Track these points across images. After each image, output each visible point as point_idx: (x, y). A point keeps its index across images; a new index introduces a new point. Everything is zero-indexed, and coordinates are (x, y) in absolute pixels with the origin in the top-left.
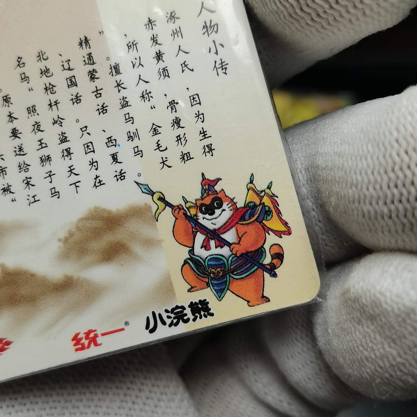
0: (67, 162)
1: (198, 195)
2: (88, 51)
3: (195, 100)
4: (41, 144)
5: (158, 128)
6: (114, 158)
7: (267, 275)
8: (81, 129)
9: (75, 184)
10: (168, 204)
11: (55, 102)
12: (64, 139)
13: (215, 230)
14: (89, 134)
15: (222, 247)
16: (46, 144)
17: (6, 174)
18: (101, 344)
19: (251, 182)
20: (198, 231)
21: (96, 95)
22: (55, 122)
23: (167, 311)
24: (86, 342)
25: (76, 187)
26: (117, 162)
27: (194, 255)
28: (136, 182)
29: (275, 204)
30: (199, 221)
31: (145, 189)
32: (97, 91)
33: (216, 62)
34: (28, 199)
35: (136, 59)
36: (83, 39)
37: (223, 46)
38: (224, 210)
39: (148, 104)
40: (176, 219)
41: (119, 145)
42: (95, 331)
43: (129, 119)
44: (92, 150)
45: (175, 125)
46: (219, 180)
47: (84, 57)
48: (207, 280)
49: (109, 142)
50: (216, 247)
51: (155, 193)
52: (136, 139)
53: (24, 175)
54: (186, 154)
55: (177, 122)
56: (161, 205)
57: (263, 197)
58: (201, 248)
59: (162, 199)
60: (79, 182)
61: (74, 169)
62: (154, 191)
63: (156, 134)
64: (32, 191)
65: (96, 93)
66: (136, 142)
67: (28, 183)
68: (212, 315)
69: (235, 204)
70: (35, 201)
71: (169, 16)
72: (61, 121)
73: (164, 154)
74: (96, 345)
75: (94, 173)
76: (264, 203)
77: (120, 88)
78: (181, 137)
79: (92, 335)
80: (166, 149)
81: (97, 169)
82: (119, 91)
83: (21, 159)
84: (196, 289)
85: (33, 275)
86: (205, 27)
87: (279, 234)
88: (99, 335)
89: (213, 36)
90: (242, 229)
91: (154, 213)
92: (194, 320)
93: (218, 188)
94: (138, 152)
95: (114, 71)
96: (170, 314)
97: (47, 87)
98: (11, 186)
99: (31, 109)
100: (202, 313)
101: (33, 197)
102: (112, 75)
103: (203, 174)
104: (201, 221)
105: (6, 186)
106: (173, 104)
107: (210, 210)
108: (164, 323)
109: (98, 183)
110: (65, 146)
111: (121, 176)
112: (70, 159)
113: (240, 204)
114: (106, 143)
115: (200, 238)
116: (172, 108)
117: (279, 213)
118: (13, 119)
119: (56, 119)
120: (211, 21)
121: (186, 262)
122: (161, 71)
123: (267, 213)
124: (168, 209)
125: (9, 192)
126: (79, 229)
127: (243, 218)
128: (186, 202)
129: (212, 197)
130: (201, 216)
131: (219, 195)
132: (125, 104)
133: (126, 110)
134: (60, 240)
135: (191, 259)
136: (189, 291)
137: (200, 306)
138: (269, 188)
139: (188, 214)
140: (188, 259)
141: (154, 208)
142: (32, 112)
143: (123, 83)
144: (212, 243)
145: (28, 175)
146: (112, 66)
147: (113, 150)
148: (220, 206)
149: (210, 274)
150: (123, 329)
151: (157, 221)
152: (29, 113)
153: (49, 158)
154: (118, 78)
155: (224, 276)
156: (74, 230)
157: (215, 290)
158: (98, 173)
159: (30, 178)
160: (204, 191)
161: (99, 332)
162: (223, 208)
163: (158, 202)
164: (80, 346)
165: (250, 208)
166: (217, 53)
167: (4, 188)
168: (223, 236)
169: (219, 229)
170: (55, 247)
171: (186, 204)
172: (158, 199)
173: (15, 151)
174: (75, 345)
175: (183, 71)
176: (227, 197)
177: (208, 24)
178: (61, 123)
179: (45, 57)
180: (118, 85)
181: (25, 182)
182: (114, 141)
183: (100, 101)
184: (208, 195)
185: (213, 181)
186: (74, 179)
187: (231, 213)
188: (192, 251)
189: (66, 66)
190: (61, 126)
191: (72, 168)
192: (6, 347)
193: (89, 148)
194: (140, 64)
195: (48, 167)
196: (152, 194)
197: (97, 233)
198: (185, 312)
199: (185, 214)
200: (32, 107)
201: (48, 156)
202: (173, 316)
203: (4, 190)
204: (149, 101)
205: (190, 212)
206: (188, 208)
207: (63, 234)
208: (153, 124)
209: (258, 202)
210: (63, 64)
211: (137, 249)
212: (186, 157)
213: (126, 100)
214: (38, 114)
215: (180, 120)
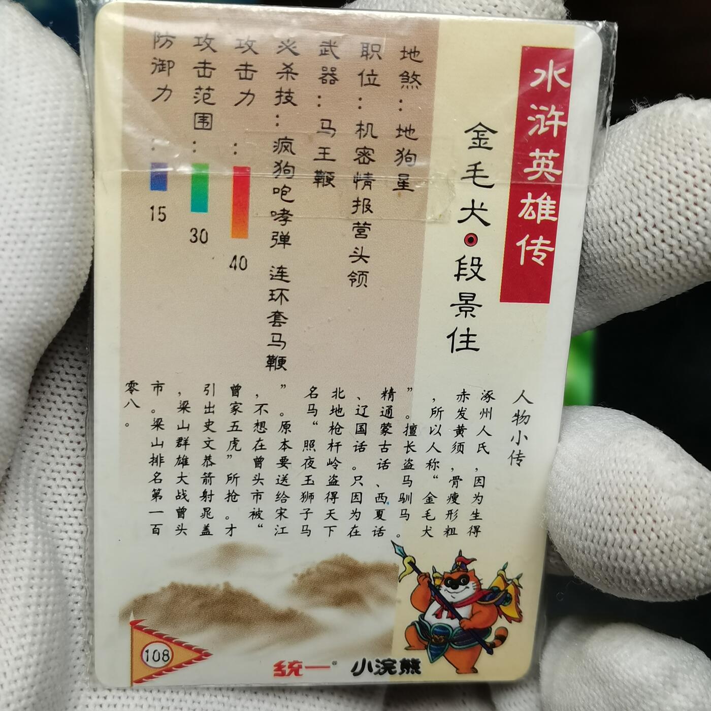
0: (330, 505)
1: (449, 569)
2: (390, 403)
3: (480, 481)
4: (308, 480)
5: (433, 497)
6: (379, 514)
7: (484, 651)
8: (355, 477)
9: (330, 527)
10: (416, 569)
11: (338, 443)
12: (334, 482)
13: (452, 603)
14: (362, 485)
15: (452, 619)
16: (313, 481)
17: (260, 499)
18: (301, 675)
19: (504, 570)
20: (436, 600)
21: (382, 449)
22: (330, 463)
23: (378, 661)
24: (287, 671)
25: (330, 530)
26: (380, 518)
27: (424, 619)
28: (392, 542)
29: (518, 593)
30: (441, 591)
31: (399, 550)
32: (385, 445)
33: (514, 451)
34: (276, 529)
35: (436, 426)
36: (389, 389)
37: (526, 438)
38: (468, 588)
39: (432, 472)
40: (419, 584)
41: (388, 503)
42: (301, 662)
43: (408, 481)
44: (359, 500)
45: (451, 499)
46: (474, 560)
47: (383, 408)
48: (426, 643)
49: (379, 497)
50: (447, 618)
51: (407, 556)
52: (408, 502)
53: (279, 505)
54: (452, 529)
55: (454, 497)
56: (409, 568)
57: (509, 584)
58: (433, 615)
59: (412, 564)
60: (335, 526)
61: (334, 513)
62: (407, 555)
63: (429, 503)
64: (283, 522)
65: (383, 447)
66: (406, 505)
67: (281, 514)
68: (419, 673)
69: (481, 584)
70: (283, 533)
71: (485, 393)
72: (337, 463)
73: (430, 524)
74: (297, 674)
75: (353, 522)
76: (507, 590)
77: (409, 449)
78: (453, 512)
79: (296, 666)
80: (434, 519)
81: (357, 520)
82: (407, 452)
83: (281, 489)
84: (413, 648)
85: (256, 601)
86: (517, 415)
87: (510, 619)
88: (303, 667)
89: (521, 426)
90: (478, 607)
91: (399, 574)
92: (401, 674)
93: (469, 567)
94: (405, 515)
95: (409, 430)
96: (379, 664)
97: (333, 426)
98: (262, 511)
99: (309, 442)
100: (411, 669)
101: (283, 528)
102: (406, 435)
103: (460, 551)
104: (442, 592)
105: (256, 510)
106: (456, 479)
107: (454, 584)
108: (370, 670)
109: (354, 532)
110: (333, 489)
111: (380, 532)
112: (334, 503)
113: (485, 586)
114: (376, 498)
115: (435, 606)
116: (454, 484)
117: (518, 601)
118: (286, 447)
119: (332, 460)
120: (525, 411)
121: (413, 624)
122: (457, 445)
123: (507, 599)
124: (415, 574)
125: (257, 517)
126: (318, 569)
127: (483, 599)
128: (435, 571)
129: (462, 573)
130: (444, 587)
131: (468, 574)
132: (409, 466)
133: (408, 472)
134: (296, 575)
135: (420, 623)
136: (406, 649)
137: (411, 663)
138: (518, 578)
139: (433, 583)
140: (417, 622)
141: (402, 569)
142: (309, 446)
143: (414, 446)
144: (445, 613)
145: (284, 506)
146: (409, 426)
147: (380, 506)
148: (465, 583)
149: (432, 638)
150: (329, 667)
151: (400, 581)
152: (305, 446)
153: (311, 496)
154: (411, 439)
155: (445, 644)
156: (313, 570)
157: (431, 653)
158: (357, 523)
159: (285, 510)
160: (456, 566)
161: (303, 665)
162: (468, 585)
163: (407, 565)
164: (280, 672)
165: (493, 592)
166: (518, 444)
167: (254, 512)
168: (457, 610)
169: (456, 603)
170: (289, 580)
171: (434, 573)
172: (408, 563)
173: (278, 479)
174: (275, 670)
175: (479, 451)
176: (476, 577)
177: (521, 414)
178: (337, 465)
179: (342, 395)
180: (409, 446)
181: (279, 512)
182: (385, 498)
183: (384, 456)
184: (459, 571)
185: (468, 560)
186: (331, 522)
187: (474, 591)
188: (422, 616)
189: (361, 412)
190: (335, 468)
191: (332, 512)
192: (204, 657)
193: (357, 497)
194: (438, 432)
195: (307, 504)
196: (404, 556)
197: (336, 578)
198: (395, 665)
199: (429, 583)
200: (311, 441)
201: (311, 494)
202: (382, 666)
203: (253, 514)
204: (434, 470)
205: (434, 581)
206: (434, 578)
207: (300, 571)
208: (430, 493)
209: (502, 589)
210: (358, 407)
211: (371, 602)
212: (450, 531)
213: (412, 463)
214: (315, 450)
215: (458, 496)
